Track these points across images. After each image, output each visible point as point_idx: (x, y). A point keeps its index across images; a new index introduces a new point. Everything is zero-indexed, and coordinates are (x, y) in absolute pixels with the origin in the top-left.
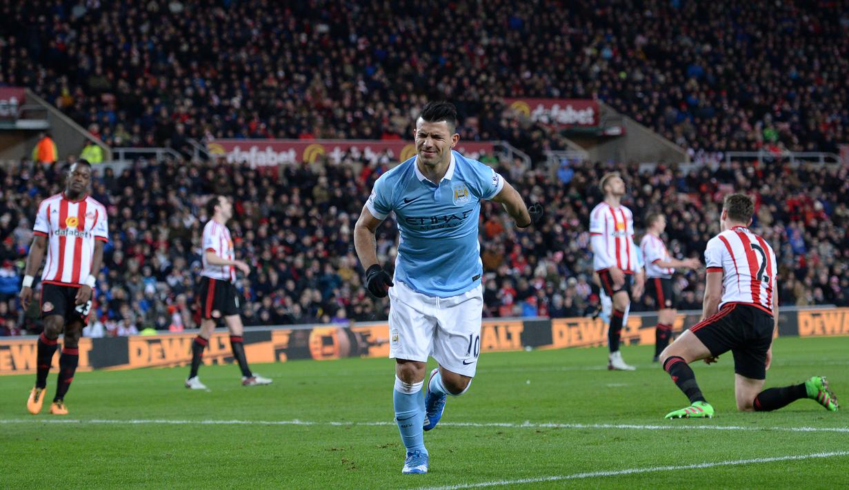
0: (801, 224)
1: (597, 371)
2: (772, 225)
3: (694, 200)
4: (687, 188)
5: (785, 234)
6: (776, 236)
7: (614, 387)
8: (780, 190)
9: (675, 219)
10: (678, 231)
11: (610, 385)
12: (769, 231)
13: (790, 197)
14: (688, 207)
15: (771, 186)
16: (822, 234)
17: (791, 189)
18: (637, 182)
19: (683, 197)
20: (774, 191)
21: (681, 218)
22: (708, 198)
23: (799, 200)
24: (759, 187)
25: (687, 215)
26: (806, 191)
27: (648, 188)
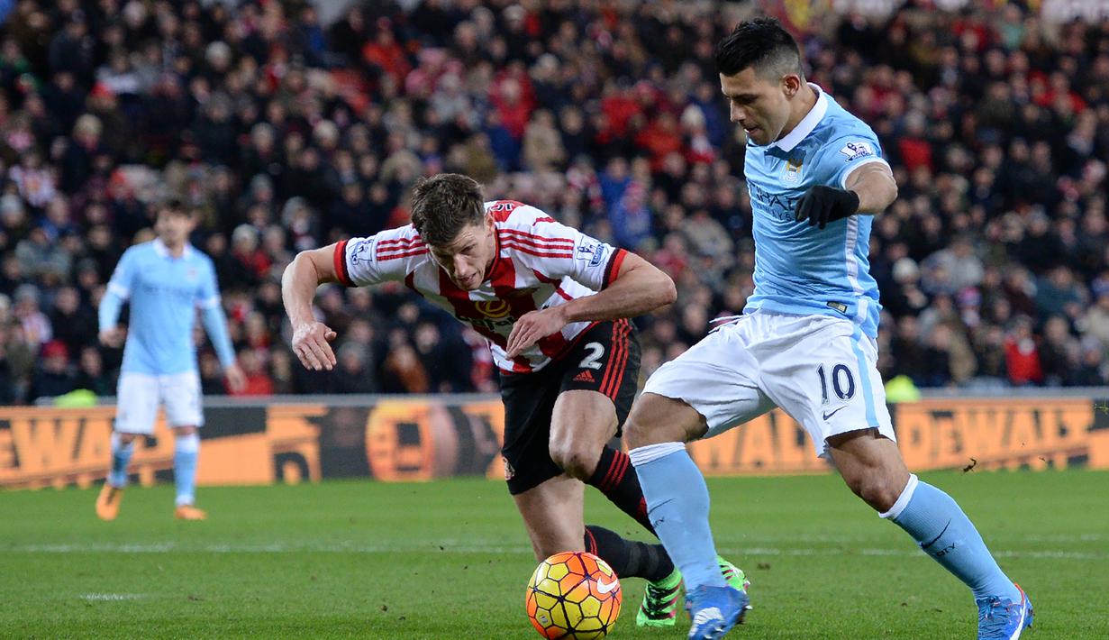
0: (641, 167)
1: (58, 556)
2: (562, 167)
3: (351, 93)
4: (328, 57)
5: (595, 192)
6: (572, 198)
7: (102, 602)
8: (587, 69)
9: (294, 143)
10: (301, 172)
11: (91, 597)
12: (553, 181)
13: (611, 90)
14: (330, 107)
15: (561, 60)
16: (693, 193)
17: (617, 68)
18: (192, 33)
19: (321, 81)
20: (569, 73)
21: (310, 140)
22: (389, 84)
23: (637, 101)
24: (531, 61)
25: (326, 130)
26: (656, 74)
27: (218, 52)
